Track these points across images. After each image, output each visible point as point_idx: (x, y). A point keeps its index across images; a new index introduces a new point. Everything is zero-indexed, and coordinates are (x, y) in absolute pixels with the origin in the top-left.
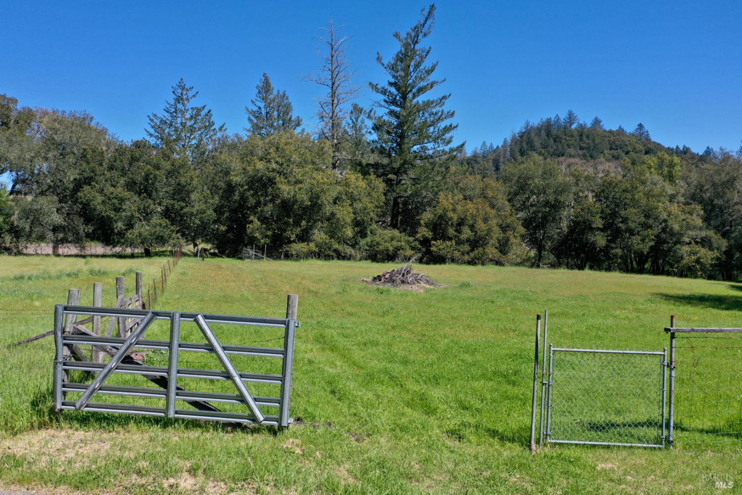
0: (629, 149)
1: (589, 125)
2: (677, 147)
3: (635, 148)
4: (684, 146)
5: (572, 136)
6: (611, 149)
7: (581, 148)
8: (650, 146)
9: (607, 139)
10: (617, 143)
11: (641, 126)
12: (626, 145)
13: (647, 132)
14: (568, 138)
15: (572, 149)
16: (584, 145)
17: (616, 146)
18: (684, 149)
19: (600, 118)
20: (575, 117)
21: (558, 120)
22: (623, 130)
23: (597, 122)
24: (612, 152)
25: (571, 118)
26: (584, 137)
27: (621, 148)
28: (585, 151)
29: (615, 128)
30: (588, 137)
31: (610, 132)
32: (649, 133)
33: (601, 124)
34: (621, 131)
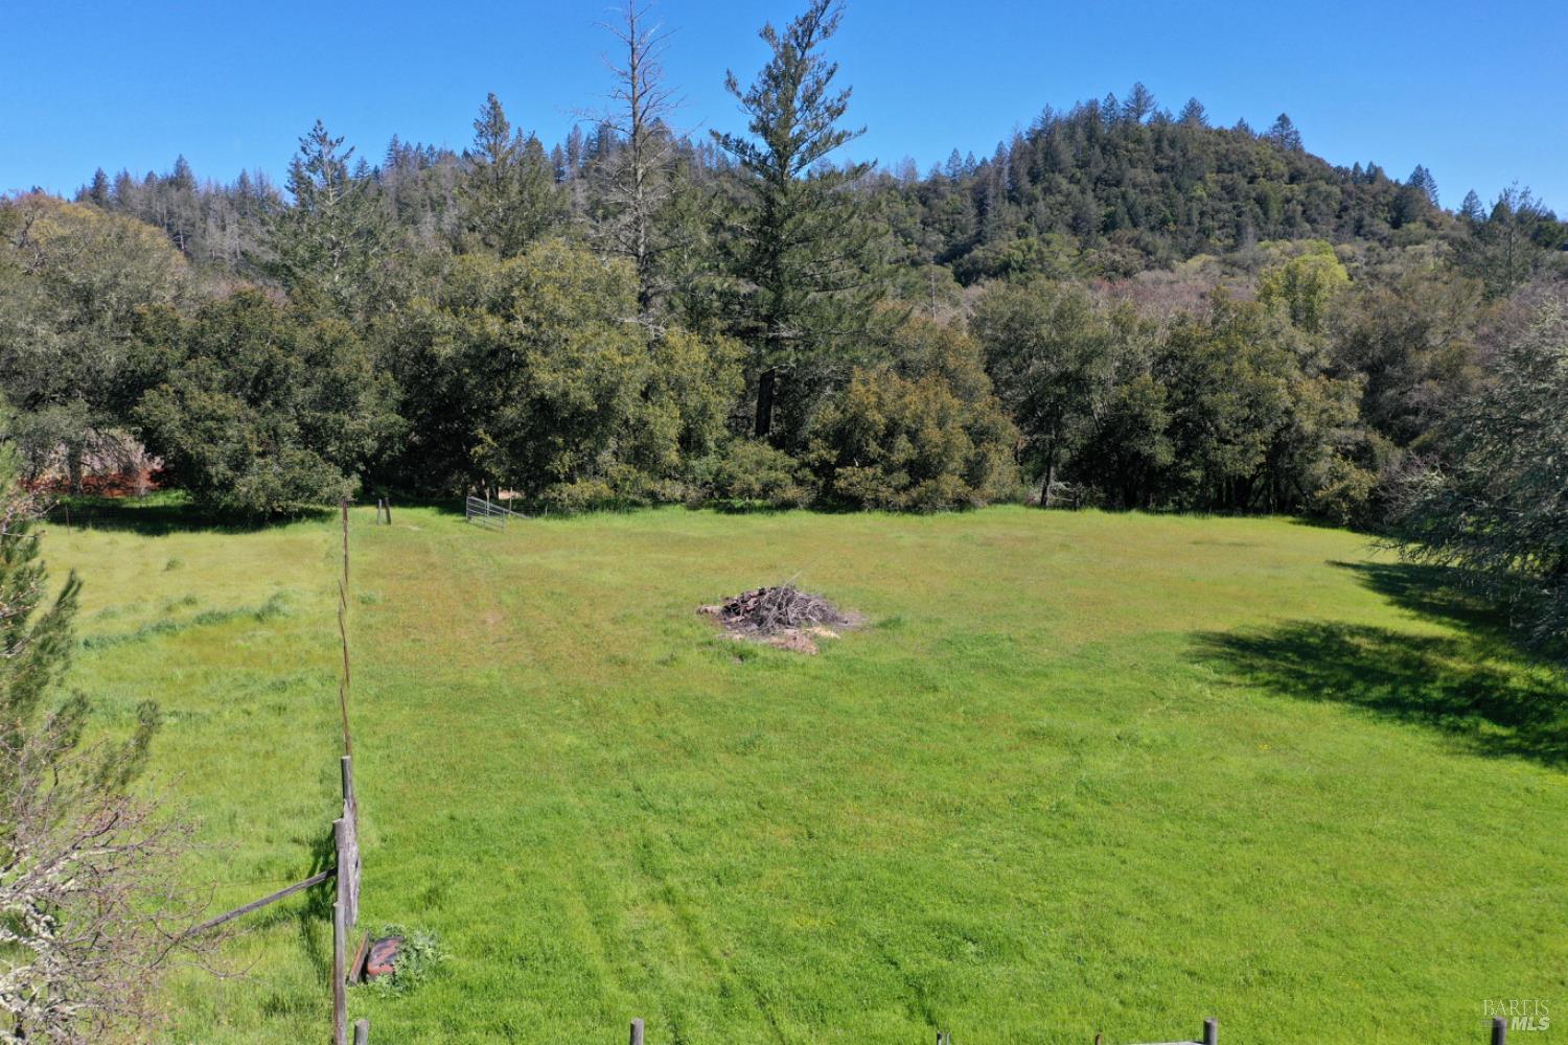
0: (1258, 171)
1: (1176, 116)
2: (1356, 166)
3: (1268, 170)
4: (1371, 163)
5: (1139, 141)
6: (1220, 170)
7: (1158, 170)
8: (1299, 164)
9: (1212, 149)
10: (1233, 158)
11: (1283, 120)
12: (1251, 163)
13: (1296, 132)
14: (1131, 146)
15: (1139, 171)
16: (1165, 162)
17: (1231, 165)
18: (1369, 170)
19: (1202, 100)
20: (1149, 98)
21: (1112, 104)
22: (1247, 129)
23: (1194, 110)
24: (1221, 177)
25: (1140, 100)
26: (1165, 144)
27: (1239, 169)
28: (1164, 174)
29: (1229, 124)
30: (1172, 144)
31: (1221, 133)
32: (1301, 135)
33: (1203, 115)
34: (1242, 131)
